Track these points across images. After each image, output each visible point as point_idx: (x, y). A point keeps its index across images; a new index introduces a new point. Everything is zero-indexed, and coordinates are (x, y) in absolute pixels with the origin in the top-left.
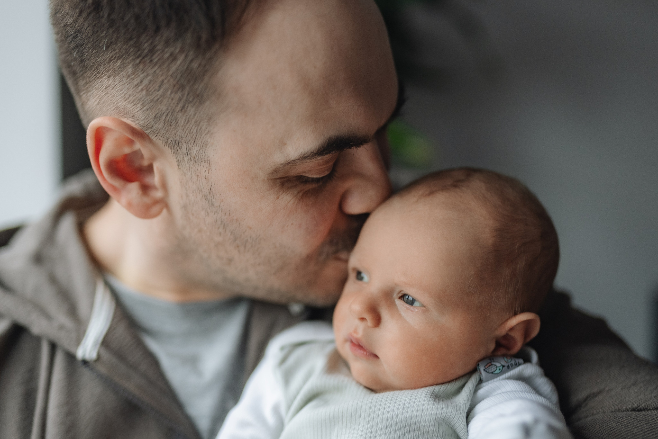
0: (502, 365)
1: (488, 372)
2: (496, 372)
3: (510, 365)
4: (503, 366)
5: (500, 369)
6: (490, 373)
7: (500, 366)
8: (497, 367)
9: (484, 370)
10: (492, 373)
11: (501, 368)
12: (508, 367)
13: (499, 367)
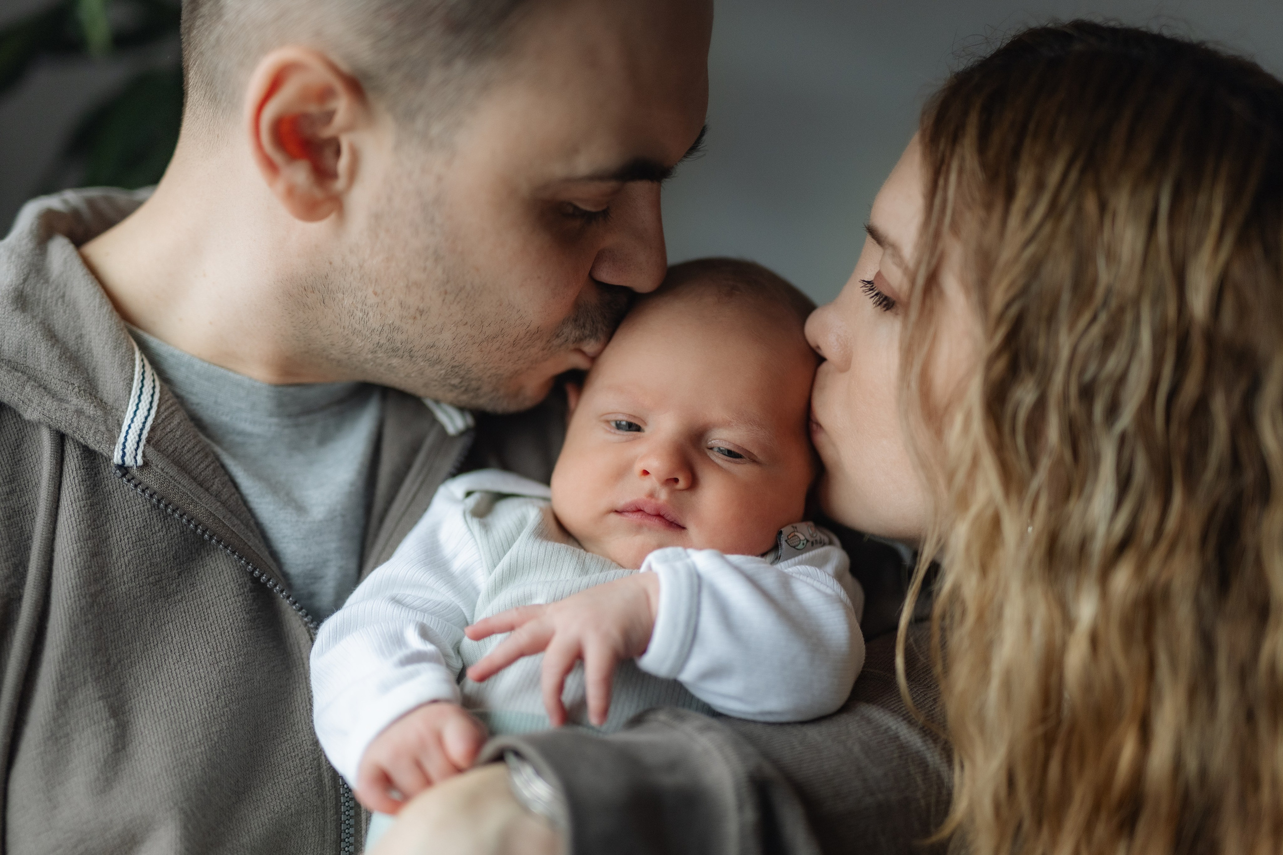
0: (806, 539)
1: (789, 545)
2: (798, 547)
3: (814, 542)
4: (808, 541)
5: (803, 544)
6: (792, 547)
7: (804, 540)
8: (800, 540)
9: (786, 541)
10: (794, 547)
11: (805, 542)
12: (812, 543)
13: (802, 540)
